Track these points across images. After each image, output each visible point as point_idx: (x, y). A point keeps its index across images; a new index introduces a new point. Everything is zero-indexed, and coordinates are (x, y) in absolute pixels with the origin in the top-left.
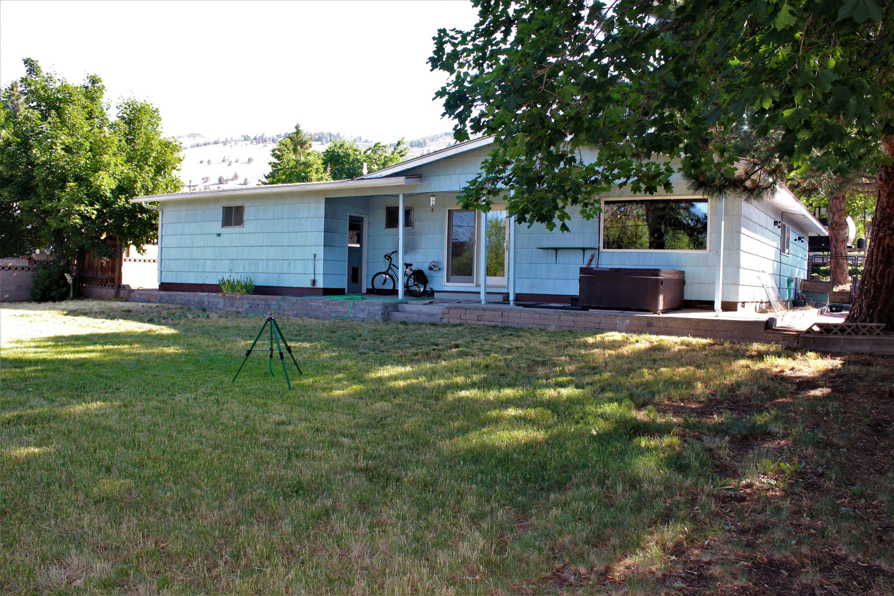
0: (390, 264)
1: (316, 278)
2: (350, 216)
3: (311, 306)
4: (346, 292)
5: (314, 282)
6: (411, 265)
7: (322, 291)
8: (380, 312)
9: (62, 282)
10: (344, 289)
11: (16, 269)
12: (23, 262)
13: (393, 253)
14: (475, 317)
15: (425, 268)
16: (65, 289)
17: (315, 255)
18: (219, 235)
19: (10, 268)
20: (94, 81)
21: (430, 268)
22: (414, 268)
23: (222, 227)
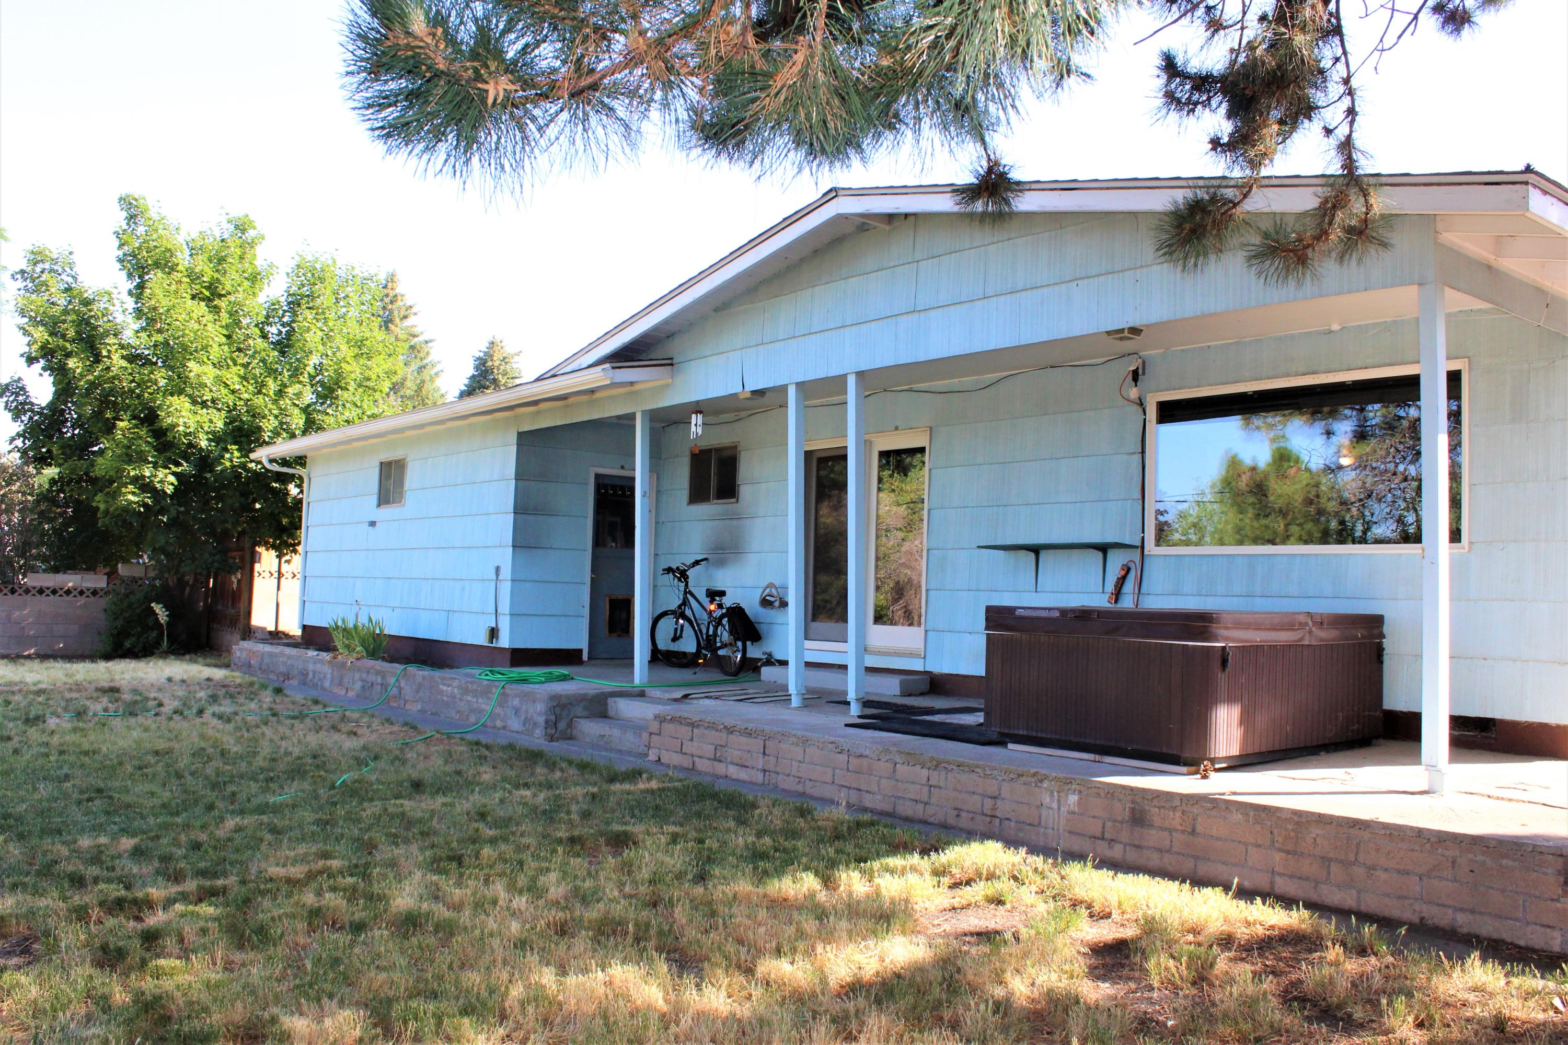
0: (685, 593)
1: (500, 626)
2: (597, 476)
3: (441, 692)
4: (585, 656)
5: (493, 633)
6: (722, 594)
7: (508, 656)
8: (541, 720)
9: (150, 622)
10: (580, 651)
11: (81, 593)
12: (97, 581)
13: (697, 563)
14: (709, 750)
15: (751, 606)
16: (154, 634)
17: (498, 569)
18: (373, 524)
19: (68, 592)
20: (241, 227)
21: (765, 603)
22: (728, 601)
23: (379, 505)
